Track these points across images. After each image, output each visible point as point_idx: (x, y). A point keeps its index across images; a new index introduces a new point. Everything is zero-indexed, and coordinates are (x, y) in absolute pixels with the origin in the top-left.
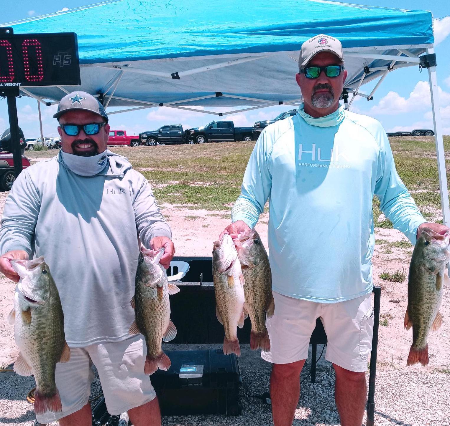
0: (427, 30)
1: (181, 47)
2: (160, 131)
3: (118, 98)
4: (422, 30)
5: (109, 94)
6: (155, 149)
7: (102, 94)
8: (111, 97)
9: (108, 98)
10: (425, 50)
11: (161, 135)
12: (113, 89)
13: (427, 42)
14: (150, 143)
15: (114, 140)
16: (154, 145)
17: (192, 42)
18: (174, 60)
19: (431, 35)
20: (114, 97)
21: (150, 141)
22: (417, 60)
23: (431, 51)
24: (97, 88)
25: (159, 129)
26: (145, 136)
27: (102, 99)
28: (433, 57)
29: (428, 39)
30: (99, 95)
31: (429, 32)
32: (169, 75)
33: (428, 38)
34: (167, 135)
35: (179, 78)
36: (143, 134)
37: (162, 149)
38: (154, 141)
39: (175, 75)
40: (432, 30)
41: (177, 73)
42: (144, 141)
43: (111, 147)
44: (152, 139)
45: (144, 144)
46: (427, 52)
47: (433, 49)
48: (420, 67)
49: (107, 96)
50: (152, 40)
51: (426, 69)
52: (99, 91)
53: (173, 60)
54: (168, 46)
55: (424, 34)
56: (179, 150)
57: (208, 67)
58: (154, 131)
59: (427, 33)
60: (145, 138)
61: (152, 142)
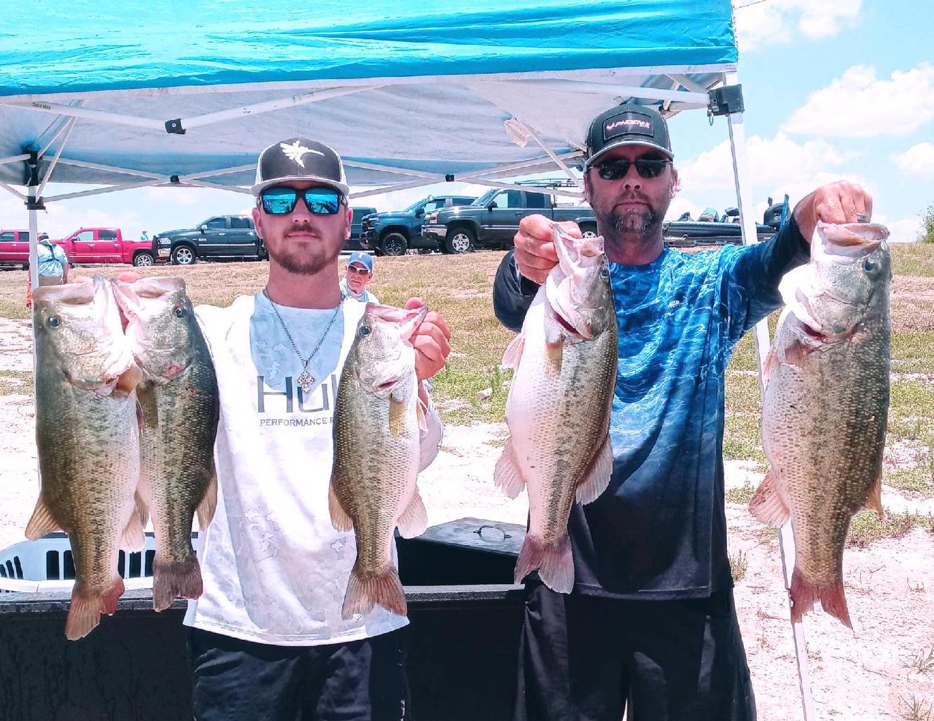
0: (723, 35)
1: (184, 62)
2: (202, 231)
3: (70, 163)
4: (710, 33)
5: (50, 153)
6: (191, 273)
7: (34, 154)
8: (55, 160)
9: (49, 163)
10: (720, 77)
11: (205, 240)
12: (59, 143)
13: (721, 59)
14: (178, 259)
15: (92, 250)
16: (190, 264)
17: (210, 54)
18: (170, 92)
19: (731, 45)
20: (63, 161)
21: (179, 253)
22: (704, 98)
23: (731, 81)
24: (23, 139)
25: (201, 226)
26: (166, 241)
27: (34, 166)
28: (735, 92)
29: (722, 53)
30: (27, 157)
31: (727, 37)
32: (161, 125)
33: (723, 51)
34: (220, 240)
35: (183, 132)
36: (162, 236)
37: (208, 274)
38: (190, 254)
39: (174, 125)
40: (732, 33)
41: (178, 122)
42: (164, 253)
43: (84, 267)
44: (184, 250)
45: (165, 260)
46: (725, 83)
47: (735, 75)
48: (709, 115)
49: (46, 159)
50: (121, 46)
51: (723, 118)
52: (26, 147)
53: (167, 91)
54: (156, 60)
55: (716, 42)
56: (249, 275)
57: (249, 108)
58: (189, 229)
59: (723, 41)
60: (167, 246)
61: (185, 256)
